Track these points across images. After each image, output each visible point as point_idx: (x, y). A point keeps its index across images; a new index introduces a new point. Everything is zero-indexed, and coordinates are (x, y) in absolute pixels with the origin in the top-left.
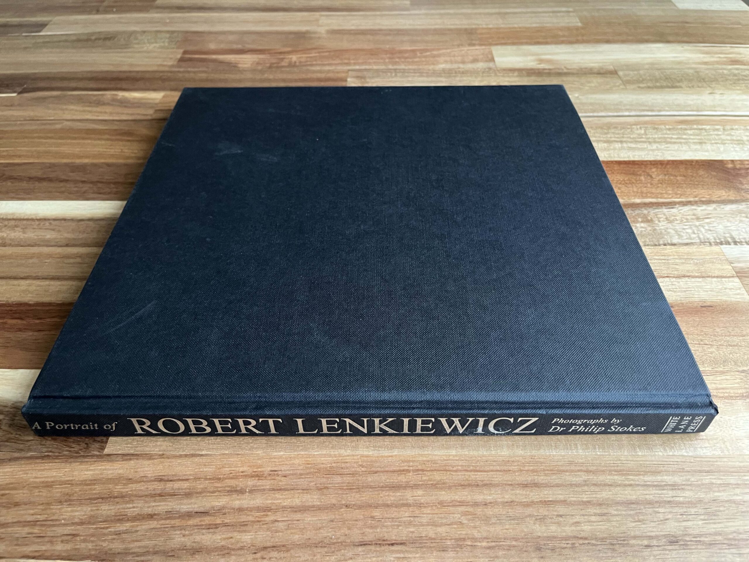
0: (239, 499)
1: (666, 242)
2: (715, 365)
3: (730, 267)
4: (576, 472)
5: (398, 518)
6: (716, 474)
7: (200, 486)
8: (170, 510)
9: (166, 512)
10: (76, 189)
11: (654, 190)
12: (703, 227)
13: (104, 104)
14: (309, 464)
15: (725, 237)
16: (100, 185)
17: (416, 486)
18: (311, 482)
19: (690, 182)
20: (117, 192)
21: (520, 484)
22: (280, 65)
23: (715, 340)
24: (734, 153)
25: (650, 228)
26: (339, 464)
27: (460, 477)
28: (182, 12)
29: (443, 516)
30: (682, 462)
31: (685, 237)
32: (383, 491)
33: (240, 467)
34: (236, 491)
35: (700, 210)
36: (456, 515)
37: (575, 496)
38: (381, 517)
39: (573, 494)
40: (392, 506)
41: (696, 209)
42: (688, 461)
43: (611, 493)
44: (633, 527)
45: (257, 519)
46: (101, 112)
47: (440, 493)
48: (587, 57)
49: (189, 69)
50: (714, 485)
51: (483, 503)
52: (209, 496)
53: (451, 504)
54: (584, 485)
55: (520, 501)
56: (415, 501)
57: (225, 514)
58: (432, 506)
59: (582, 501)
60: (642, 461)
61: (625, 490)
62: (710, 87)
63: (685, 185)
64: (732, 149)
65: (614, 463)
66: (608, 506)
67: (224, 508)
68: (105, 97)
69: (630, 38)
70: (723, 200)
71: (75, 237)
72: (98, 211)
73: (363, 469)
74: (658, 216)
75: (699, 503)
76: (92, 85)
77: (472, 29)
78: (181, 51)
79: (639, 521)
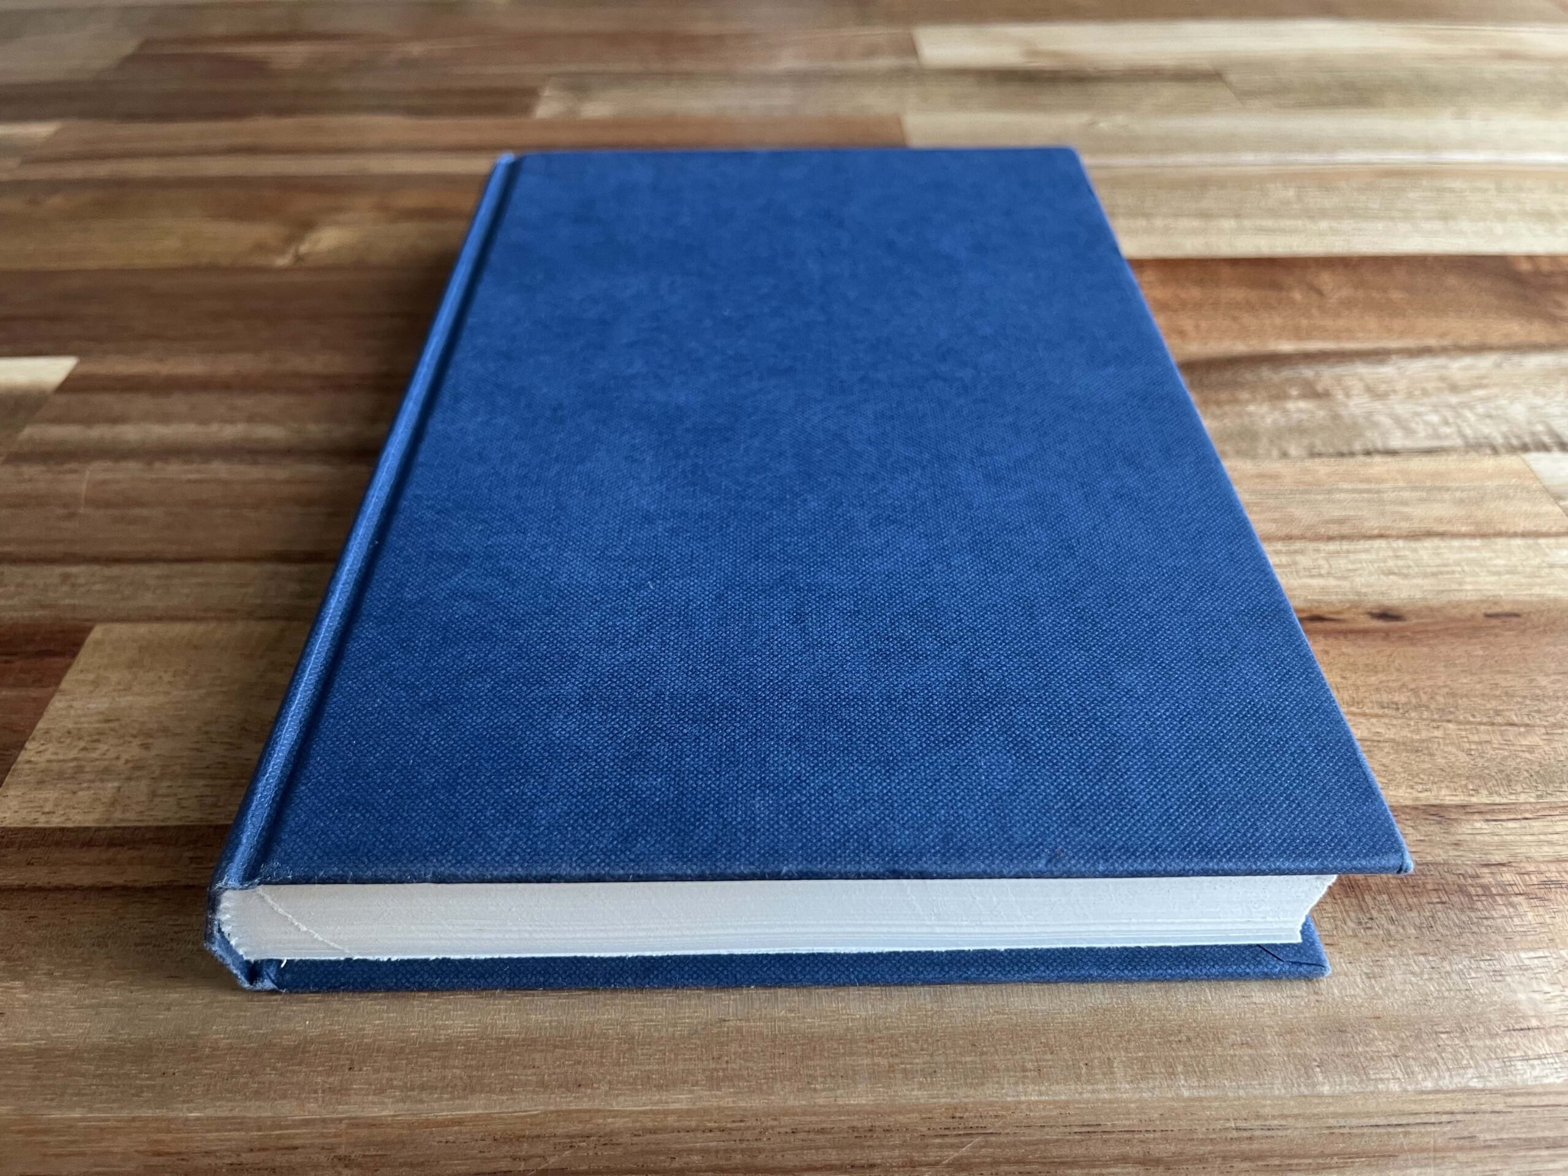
11: (1327, 322)
12: (1470, 408)
19: (1425, 303)
25: (1322, 413)
35: (1458, 367)
49: (144, 76)
63: (1411, 311)
64: (1525, 231)
70: (1517, 344)
74: (1345, 383)
78: (139, 40)
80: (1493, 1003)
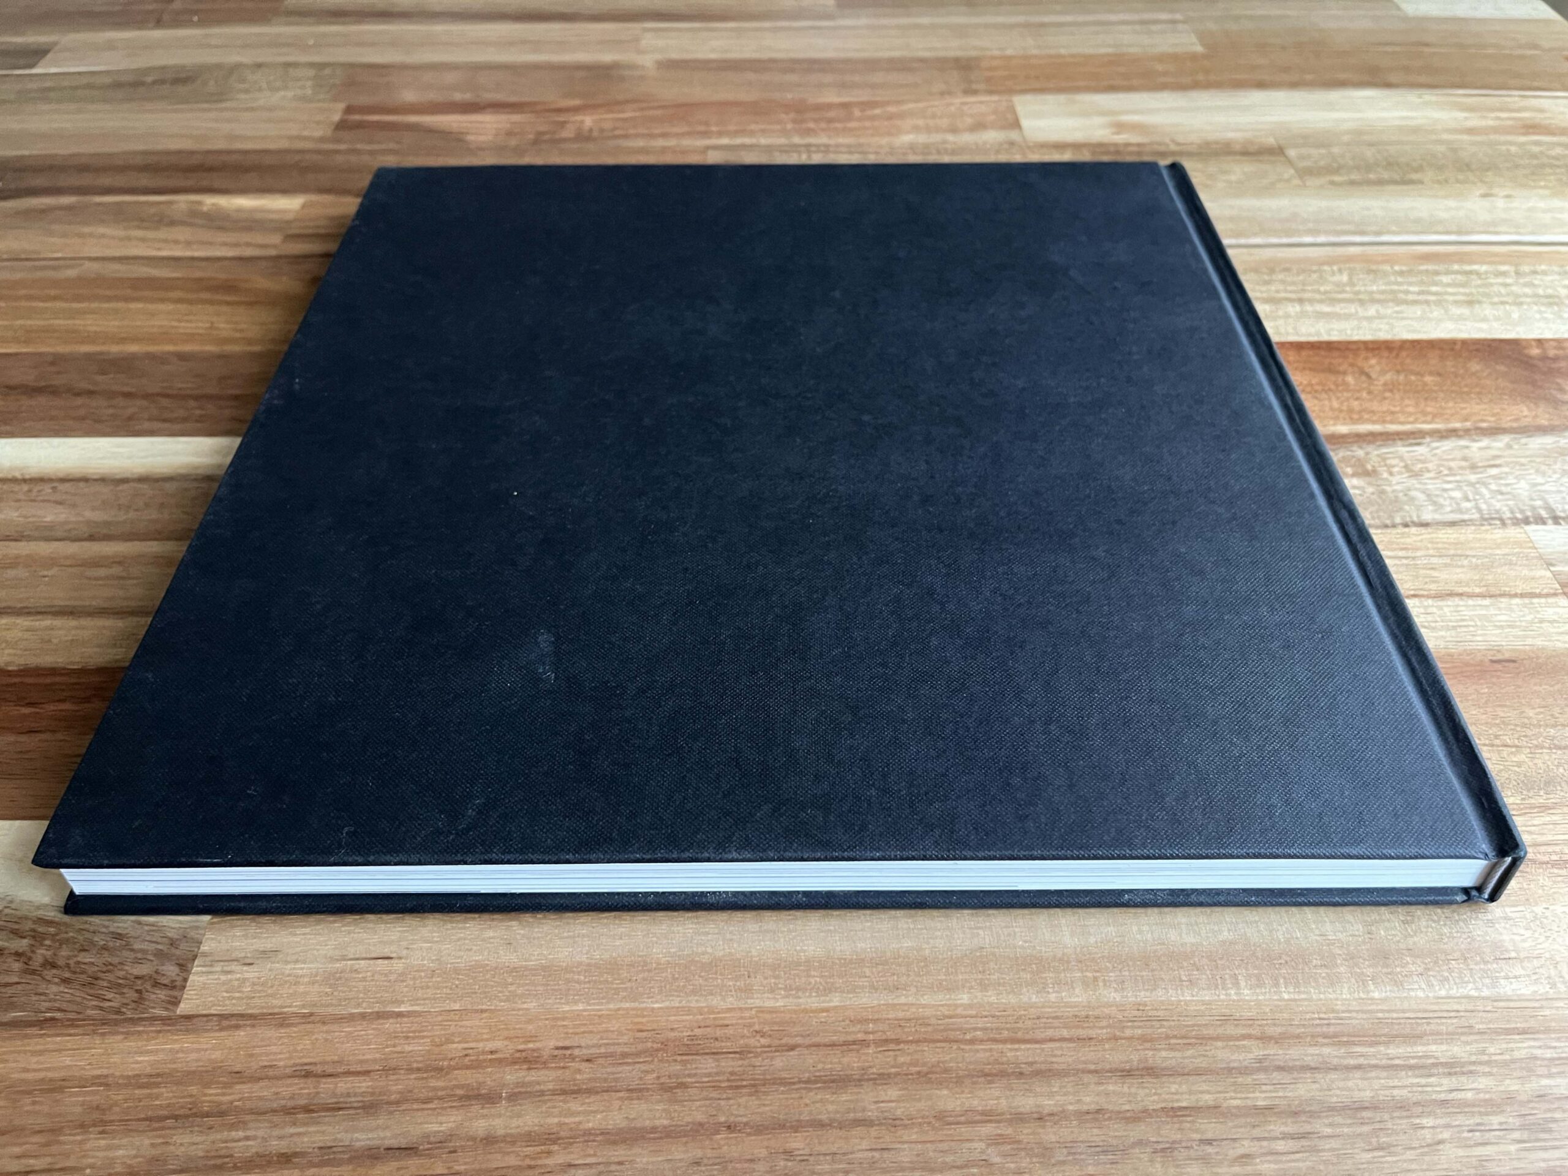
0: (484, 1116)
1: (1408, 519)
2: (1528, 791)
3: (1549, 574)
4: (1237, 1039)
5: (844, 1154)
6: (1542, 1036)
7: (396, 1086)
8: (329, 1144)
9: (321, 1148)
10: (111, 411)
11: (1375, 406)
12: (1485, 484)
13: (172, 223)
14: (642, 1031)
15: (1533, 508)
16: (165, 402)
17: (883, 1079)
18: (647, 1072)
19: (1454, 388)
20: (201, 416)
21: (1116, 1070)
22: (557, 136)
23: (1525, 736)
24: (1542, 324)
25: (1370, 490)
26: (708, 1029)
27: (982, 1054)
28: (344, 23)
29: (944, 1146)
30: (1466, 1011)
31: (1448, 509)
32: (810, 1090)
33: (487, 1040)
34: (478, 1097)
35: (1477, 448)
36: (976, 1145)
37: (1239, 1095)
38: (807, 1151)
39: (1235, 1091)
40: (830, 1125)
41: (1467, 447)
42: (1481, 1008)
43: (1317, 1086)
44: (1368, 1163)
45: (528, 1162)
46: (165, 241)
47: (938, 1092)
48: (1220, 119)
49: (359, 146)
50: (1539, 1062)
51: (1035, 1116)
52: (418, 1110)
53: (963, 1119)
54: (1259, 1070)
55: (1117, 1109)
56: (882, 1112)
57: (455, 1152)
58: (920, 1124)
59: (1256, 1107)
60: (1382, 1011)
61: (1346, 1079)
62: (1481, 181)
63: (1442, 395)
64: (1538, 316)
65: (1320, 1019)
66: (1311, 1117)
67: (450, 1136)
68: (175, 207)
69: (1309, 77)
70: (1525, 427)
71: (110, 519)
72: (159, 459)
73: (763, 1041)
74: (1388, 462)
75: (1507, 1104)
76: (145, 181)
77: (970, 59)
78: (341, 106)
79: (1383, 1149)
80: (1486, 941)
